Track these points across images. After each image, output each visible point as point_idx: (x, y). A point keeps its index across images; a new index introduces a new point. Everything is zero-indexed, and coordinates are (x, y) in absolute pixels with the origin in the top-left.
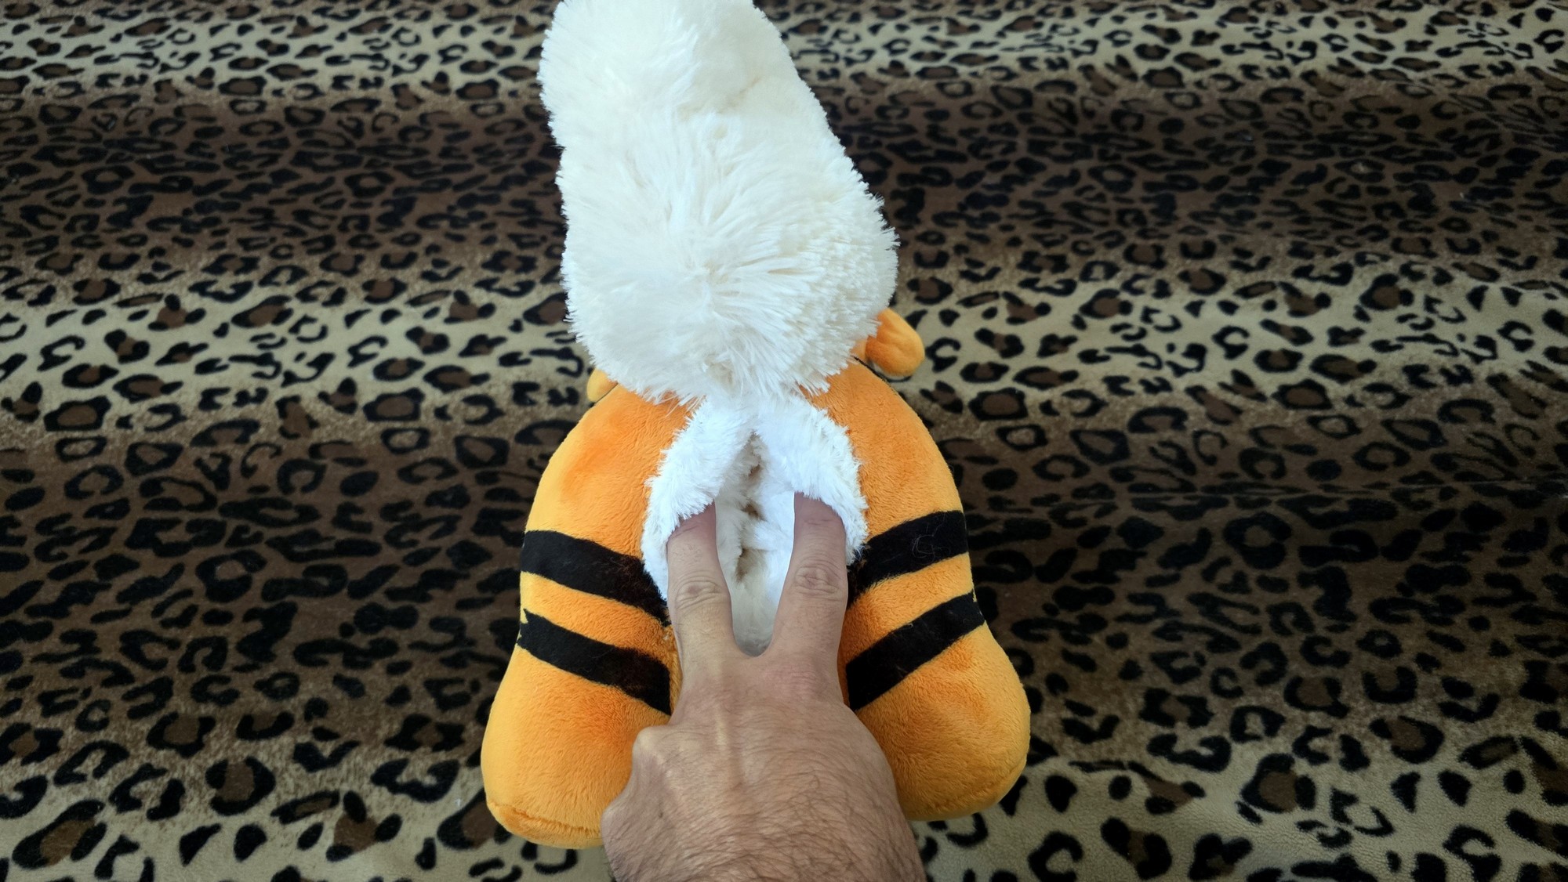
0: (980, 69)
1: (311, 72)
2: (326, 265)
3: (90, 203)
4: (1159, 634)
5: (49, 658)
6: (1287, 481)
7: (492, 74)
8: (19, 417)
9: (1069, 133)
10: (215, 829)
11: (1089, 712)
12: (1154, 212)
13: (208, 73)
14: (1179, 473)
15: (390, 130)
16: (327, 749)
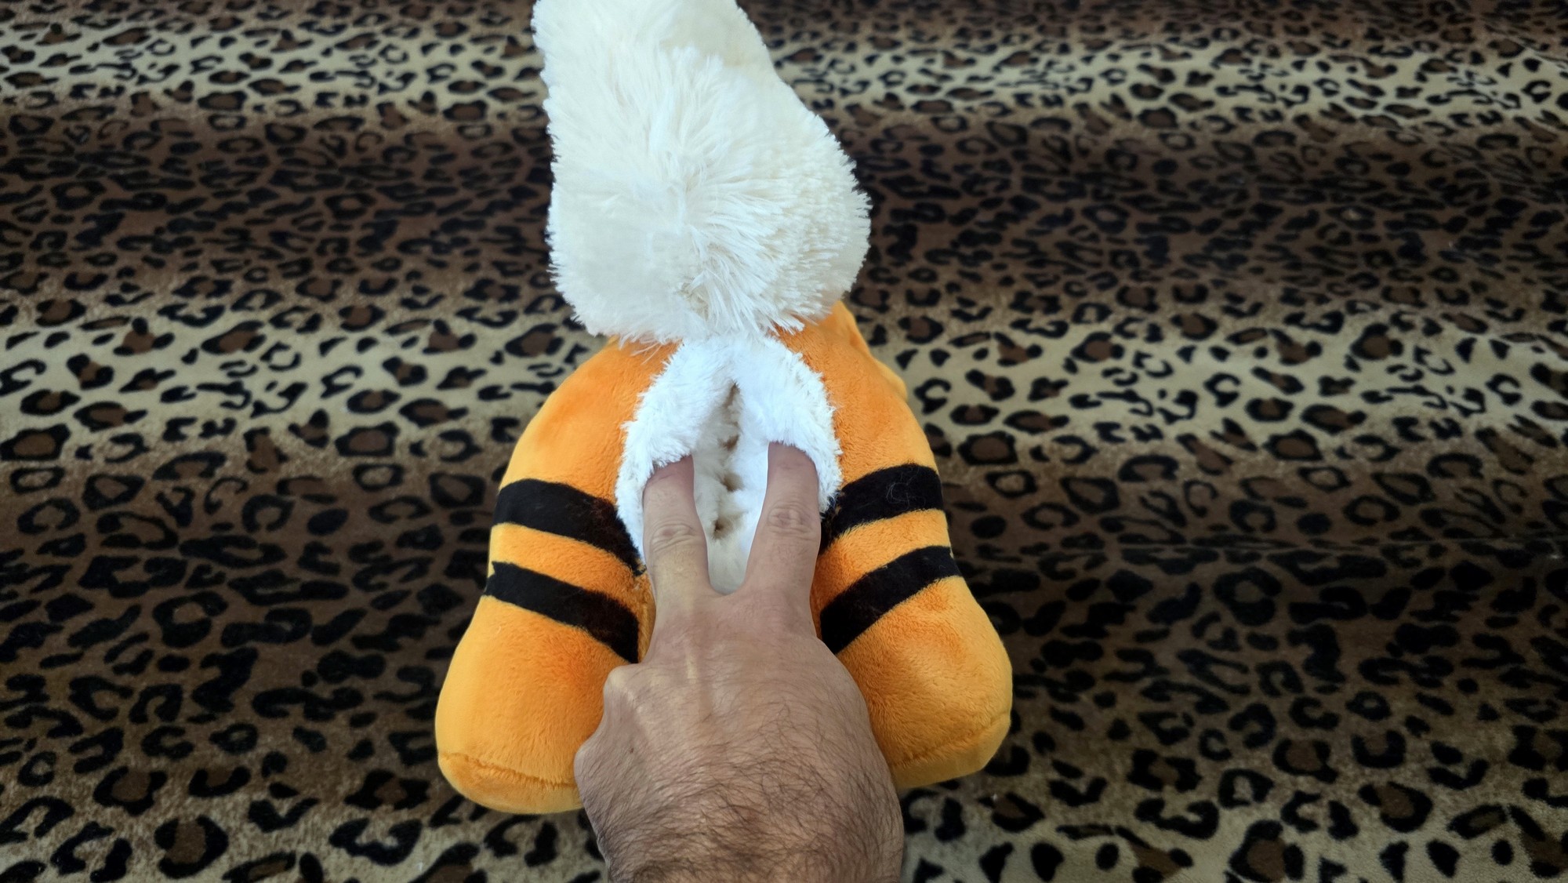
0: (975, 104)
1: (294, 88)
2: (301, 290)
3: (59, 219)
4: (1147, 693)
6: (1280, 534)
7: (481, 95)
9: (1064, 171)
11: (1077, 773)
12: (1147, 254)
13: (187, 86)
14: (1169, 525)
15: (374, 150)
16: (283, 807)
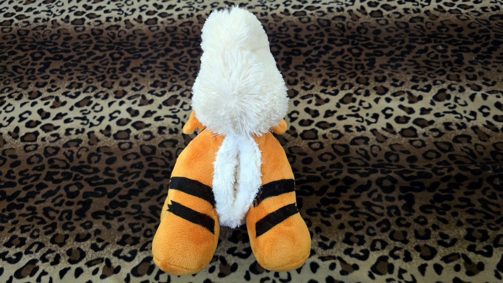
0: (314, 12)
1: (99, 16)
2: (103, 86)
3: (33, 64)
4: (352, 215)
5: (23, 215)
6: (399, 163)
7: (156, 15)
8: (13, 138)
9: (342, 35)
10: (69, 268)
11: (327, 239)
12: (367, 64)
13: (68, 17)
14: (365, 160)
15: (123, 36)
16: (100, 245)
